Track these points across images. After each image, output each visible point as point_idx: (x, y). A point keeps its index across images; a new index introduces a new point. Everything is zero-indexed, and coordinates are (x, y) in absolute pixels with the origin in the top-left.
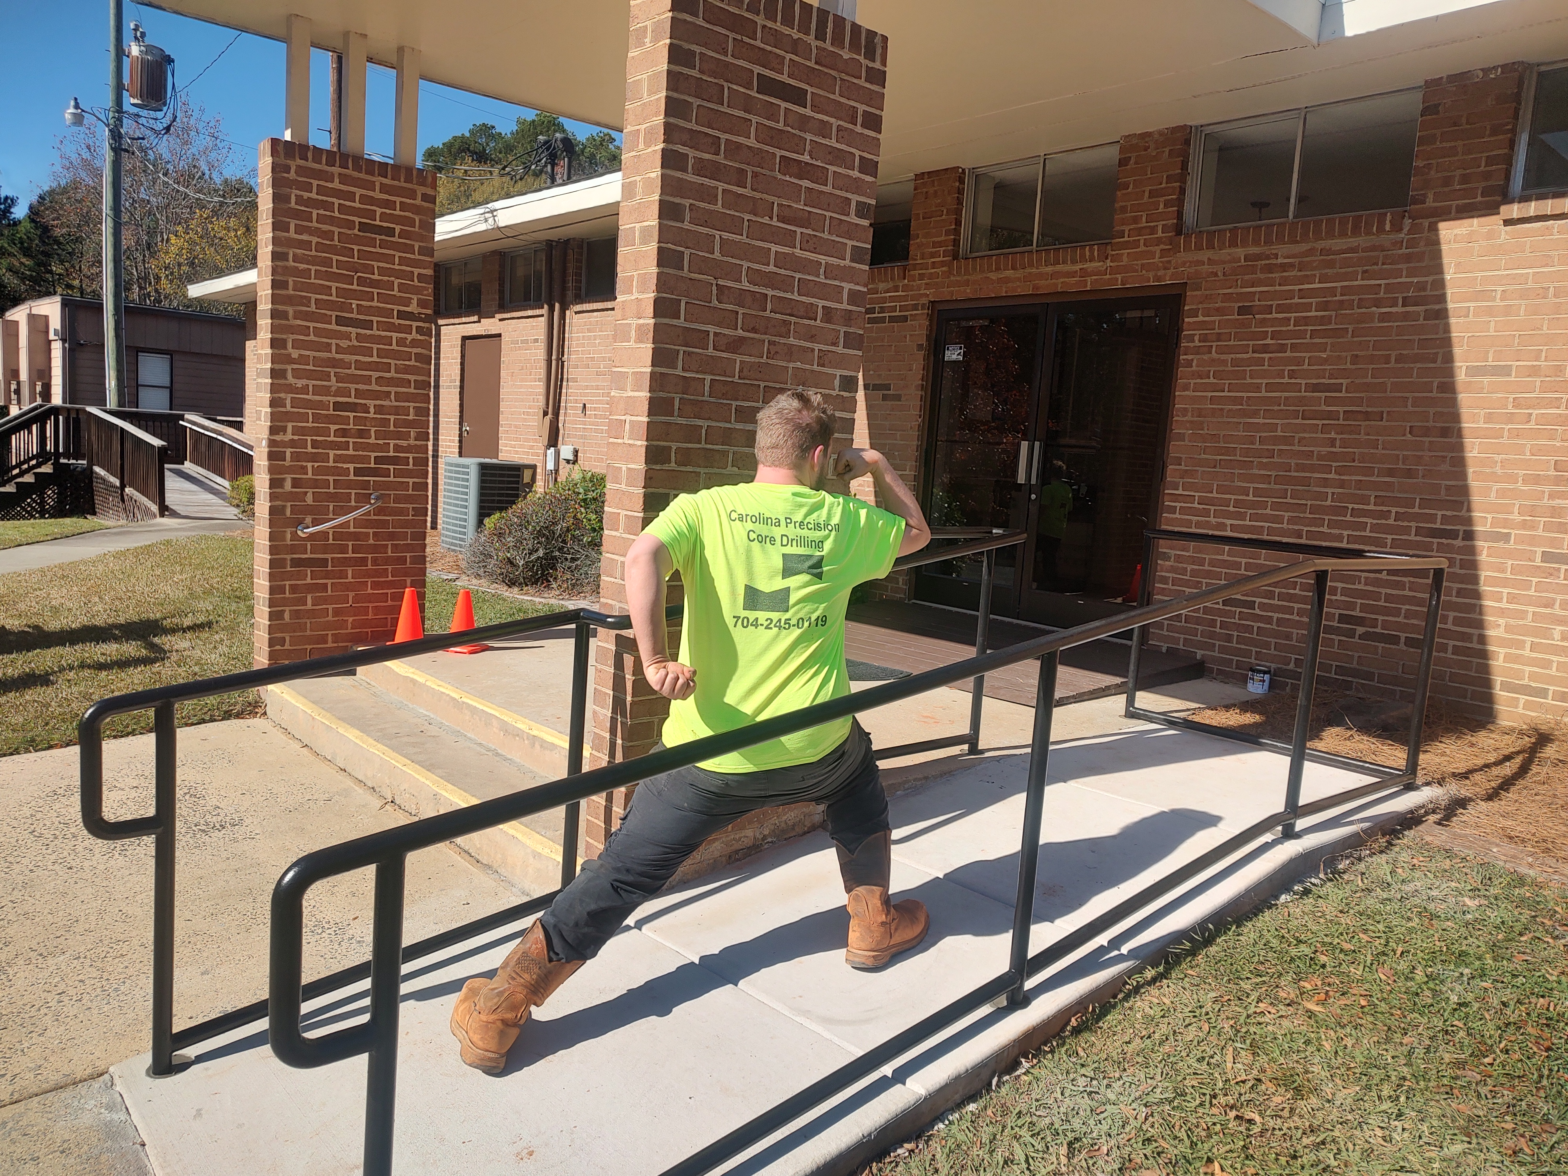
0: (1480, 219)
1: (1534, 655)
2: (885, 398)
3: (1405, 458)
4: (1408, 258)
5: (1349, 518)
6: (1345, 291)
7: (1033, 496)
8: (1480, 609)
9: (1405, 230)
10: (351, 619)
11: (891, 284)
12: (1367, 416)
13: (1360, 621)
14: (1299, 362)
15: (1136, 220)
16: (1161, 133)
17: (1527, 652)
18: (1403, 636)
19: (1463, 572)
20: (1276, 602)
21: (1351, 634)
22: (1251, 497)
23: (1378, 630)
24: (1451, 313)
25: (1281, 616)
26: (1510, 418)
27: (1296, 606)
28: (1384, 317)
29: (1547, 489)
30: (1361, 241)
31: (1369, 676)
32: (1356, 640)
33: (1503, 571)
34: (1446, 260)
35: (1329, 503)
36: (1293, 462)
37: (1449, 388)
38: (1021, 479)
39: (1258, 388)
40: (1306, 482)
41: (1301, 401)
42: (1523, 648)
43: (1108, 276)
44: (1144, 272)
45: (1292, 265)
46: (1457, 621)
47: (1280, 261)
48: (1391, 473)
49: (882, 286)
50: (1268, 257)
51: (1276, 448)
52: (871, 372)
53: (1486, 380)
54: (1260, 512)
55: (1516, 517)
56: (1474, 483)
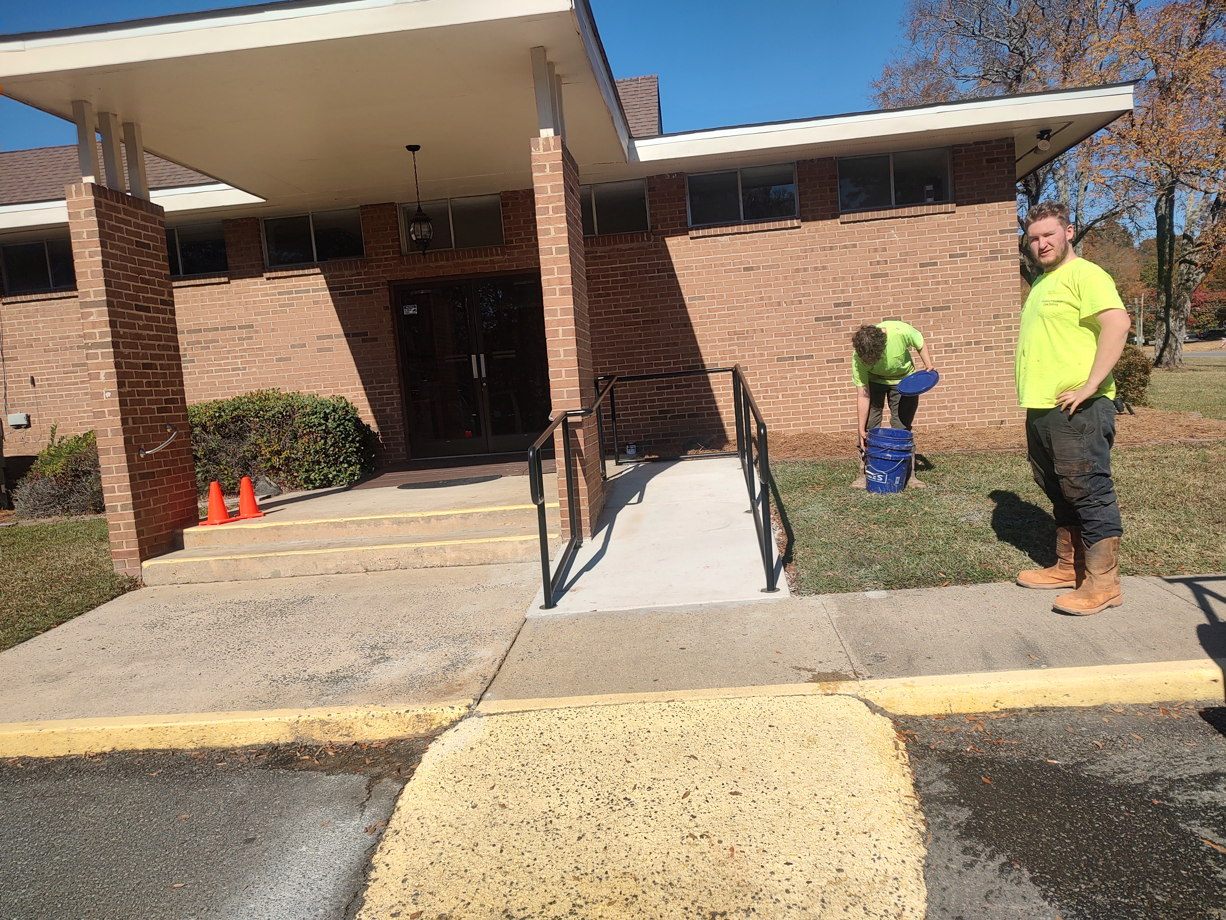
0: (681, 237)
2: (364, 341)
4: (655, 252)
7: (486, 385)
9: (652, 240)
10: (170, 513)
11: (354, 272)
12: (652, 322)
13: (667, 412)
14: (618, 300)
16: (524, 191)
21: (666, 418)
23: (676, 414)
24: (677, 276)
26: (708, 317)
28: (652, 278)
29: (727, 343)
30: (635, 245)
32: (668, 420)
33: (719, 378)
34: (671, 254)
36: (624, 346)
37: (683, 306)
38: (476, 375)
43: (507, 264)
53: (696, 302)
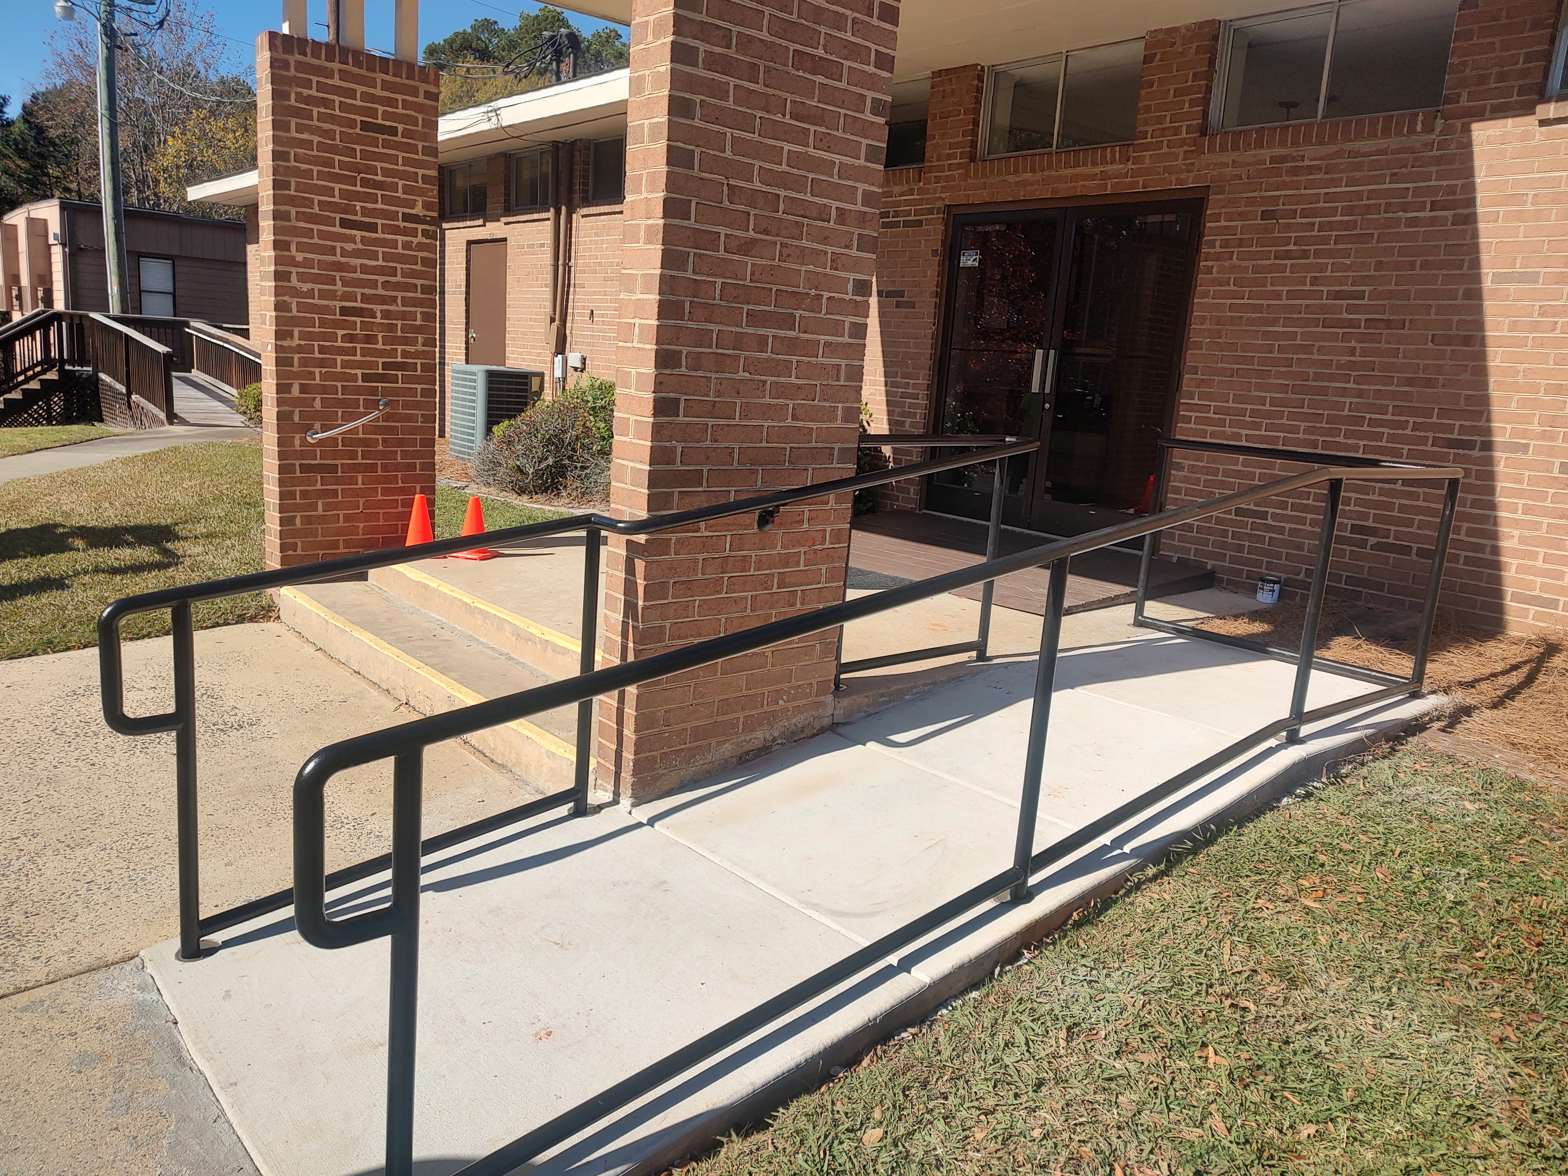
0: (1515, 119)
1: (1547, 566)
2: (898, 305)
3: (1426, 368)
4: (1438, 160)
5: (1365, 428)
6: (1372, 194)
7: (1047, 406)
8: (1495, 521)
9: (1437, 131)
10: (362, 525)
11: (906, 188)
12: (1389, 324)
13: (1373, 532)
14: (1322, 268)
15: (1159, 120)
16: (1188, 28)
17: (1539, 563)
18: (1415, 546)
19: (1478, 483)
20: (1289, 513)
21: (1363, 544)
22: (1267, 407)
23: (1390, 541)
24: (1480, 218)
25: (1293, 526)
26: (1535, 327)
27: (1309, 516)
28: (1413, 222)
30: (1392, 142)
31: (1380, 586)
32: (1368, 550)
33: (1520, 482)
34: (1477, 164)
35: (1346, 413)
36: (1311, 371)
37: (1475, 295)
38: (1035, 388)
39: (1278, 295)
40: (1324, 391)
41: (1322, 309)
42: (1536, 559)
43: (1129, 179)
44: (1166, 174)
45: (1318, 168)
46: (1470, 532)
47: (1306, 163)
48: (1410, 382)
49: (896, 189)
50: (1294, 159)
51: (1295, 357)
52: (885, 279)
53: (1512, 287)
54: (1276, 421)
55: (1536, 427)
56: (1495, 393)
